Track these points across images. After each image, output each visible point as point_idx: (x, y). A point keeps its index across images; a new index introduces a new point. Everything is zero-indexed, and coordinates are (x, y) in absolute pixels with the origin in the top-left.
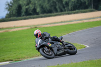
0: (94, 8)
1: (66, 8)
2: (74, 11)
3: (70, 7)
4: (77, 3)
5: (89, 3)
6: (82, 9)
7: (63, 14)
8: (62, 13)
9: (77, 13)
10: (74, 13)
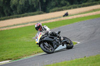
0: (42, 11)
1: (14, 12)
2: (23, 15)
3: (18, 11)
4: (25, 6)
5: (36, 6)
6: (30, 12)
7: (12, 18)
8: (11, 16)
9: (26, 16)
10: (23, 17)
